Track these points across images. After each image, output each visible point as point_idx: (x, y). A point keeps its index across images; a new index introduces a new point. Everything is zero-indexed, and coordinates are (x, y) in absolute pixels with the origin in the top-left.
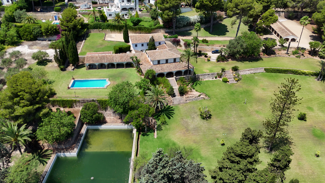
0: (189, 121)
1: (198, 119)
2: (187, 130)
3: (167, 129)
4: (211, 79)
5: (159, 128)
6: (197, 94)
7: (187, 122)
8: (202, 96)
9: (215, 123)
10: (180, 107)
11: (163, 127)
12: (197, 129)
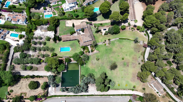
0: (93, 61)
1: (96, 60)
2: (93, 64)
3: (87, 64)
4: (101, 44)
5: (85, 64)
6: (96, 51)
7: (93, 62)
8: (98, 52)
9: (100, 61)
10: (91, 56)
11: (86, 64)
12: (95, 64)
